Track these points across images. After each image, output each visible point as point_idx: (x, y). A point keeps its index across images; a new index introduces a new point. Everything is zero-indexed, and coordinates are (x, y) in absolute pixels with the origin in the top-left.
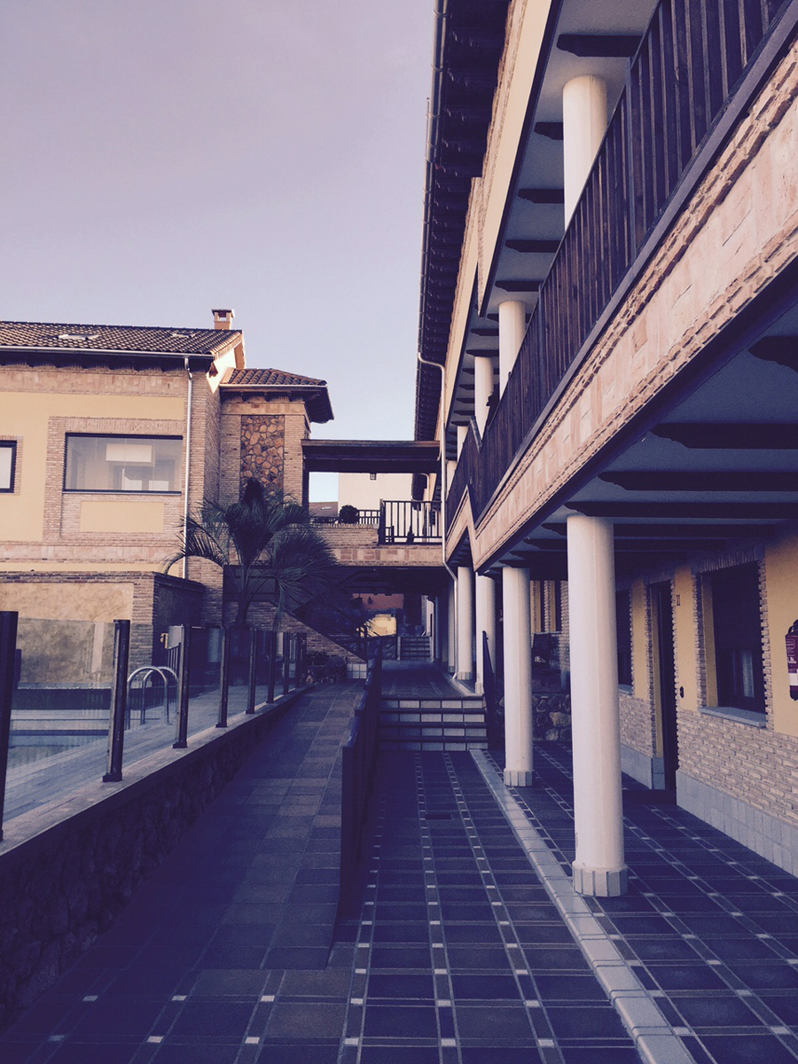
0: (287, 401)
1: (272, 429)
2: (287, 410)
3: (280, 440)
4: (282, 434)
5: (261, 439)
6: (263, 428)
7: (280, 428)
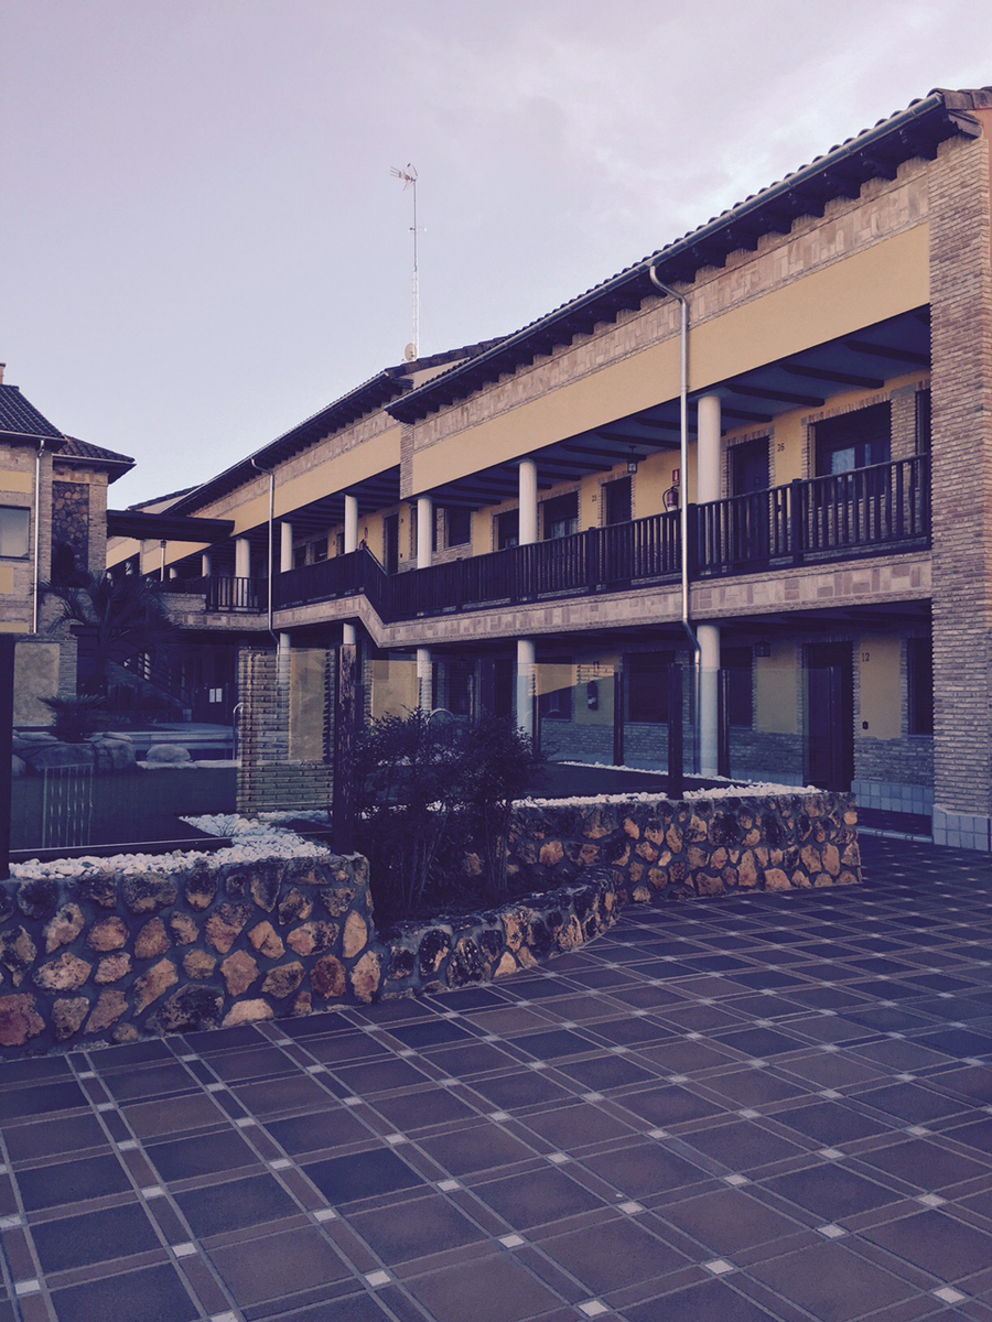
0: (91, 471)
1: (76, 496)
2: (92, 480)
3: (84, 508)
4: (86, 502)
5: (66, 505)
6: (68, 495)
7: (85, 496)
